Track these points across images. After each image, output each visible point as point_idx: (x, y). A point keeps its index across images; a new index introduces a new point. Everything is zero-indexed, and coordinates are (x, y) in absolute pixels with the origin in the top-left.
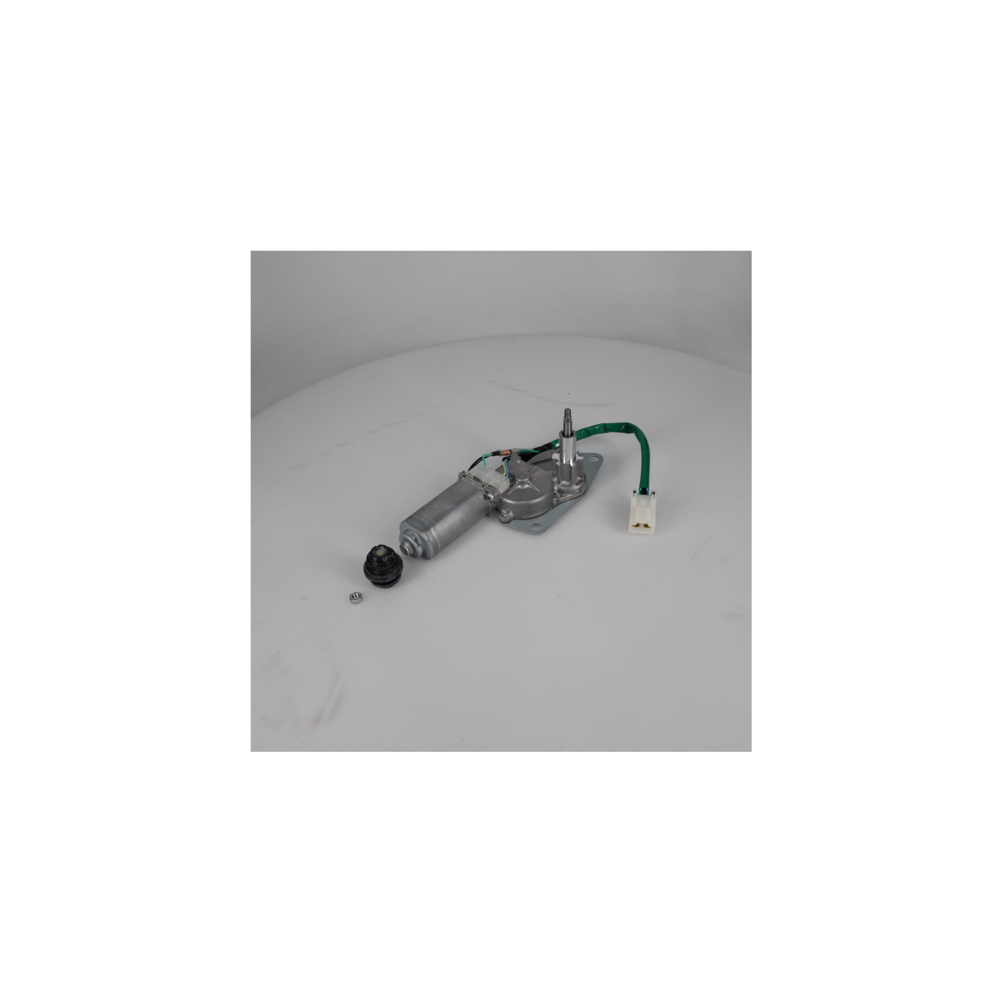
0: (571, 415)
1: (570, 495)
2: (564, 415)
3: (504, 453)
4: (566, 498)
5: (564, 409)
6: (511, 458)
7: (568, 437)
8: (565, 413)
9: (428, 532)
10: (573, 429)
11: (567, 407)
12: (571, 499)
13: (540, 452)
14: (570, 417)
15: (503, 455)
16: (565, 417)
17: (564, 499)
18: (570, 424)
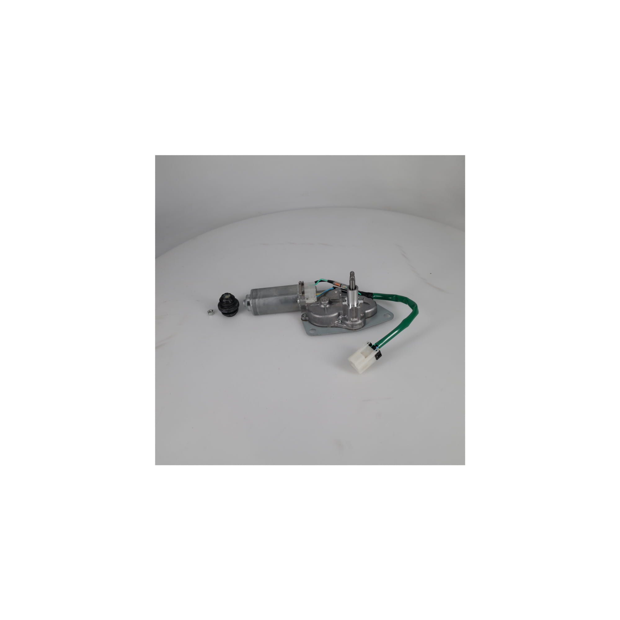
0: (355, 276)
1: (345, 326)
2: (350, 276)
3: (335, 284)
4: (342, 326)
5: (350, 272)
6: (336, 288)
7: (353, 290)
8: (351, 274)
9: (254, 300)
10: (356, 284)
11: (351, 271)
12: (345, 328)
13: (361, 295)
14: (354, 277)
15: (334, 284)
16: (350, 277)
17: (340, 325)
18: (354, 282)
